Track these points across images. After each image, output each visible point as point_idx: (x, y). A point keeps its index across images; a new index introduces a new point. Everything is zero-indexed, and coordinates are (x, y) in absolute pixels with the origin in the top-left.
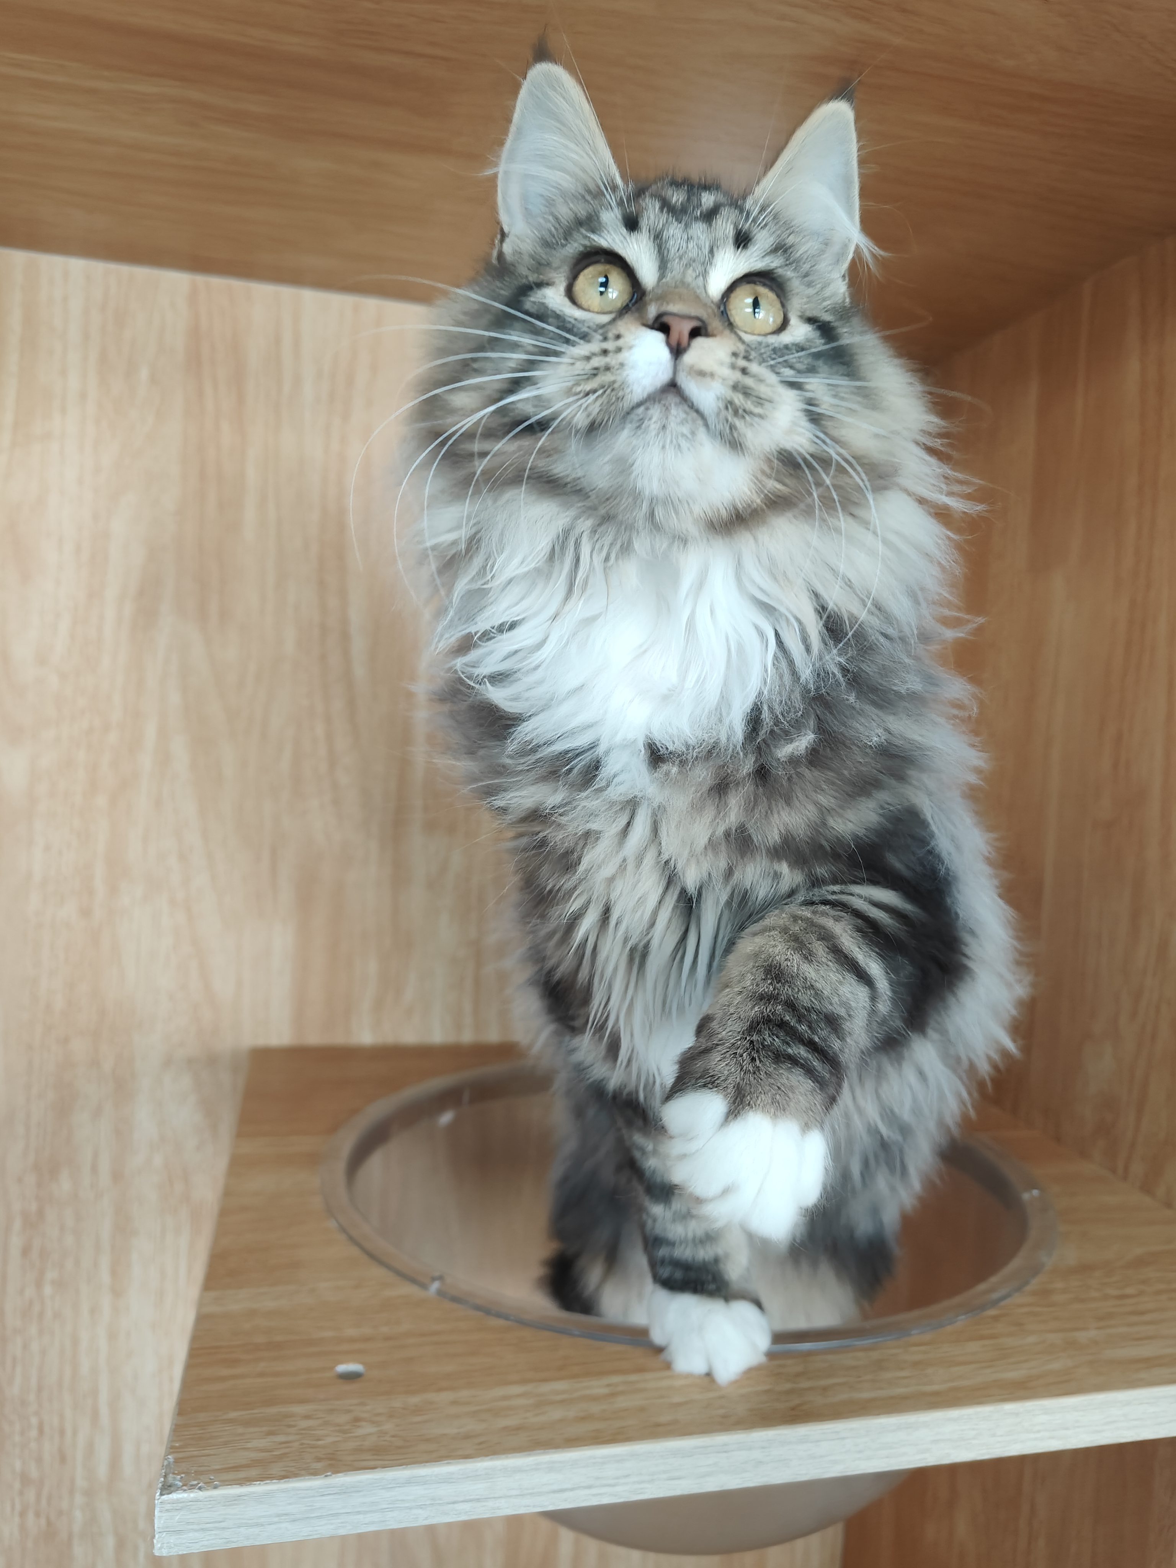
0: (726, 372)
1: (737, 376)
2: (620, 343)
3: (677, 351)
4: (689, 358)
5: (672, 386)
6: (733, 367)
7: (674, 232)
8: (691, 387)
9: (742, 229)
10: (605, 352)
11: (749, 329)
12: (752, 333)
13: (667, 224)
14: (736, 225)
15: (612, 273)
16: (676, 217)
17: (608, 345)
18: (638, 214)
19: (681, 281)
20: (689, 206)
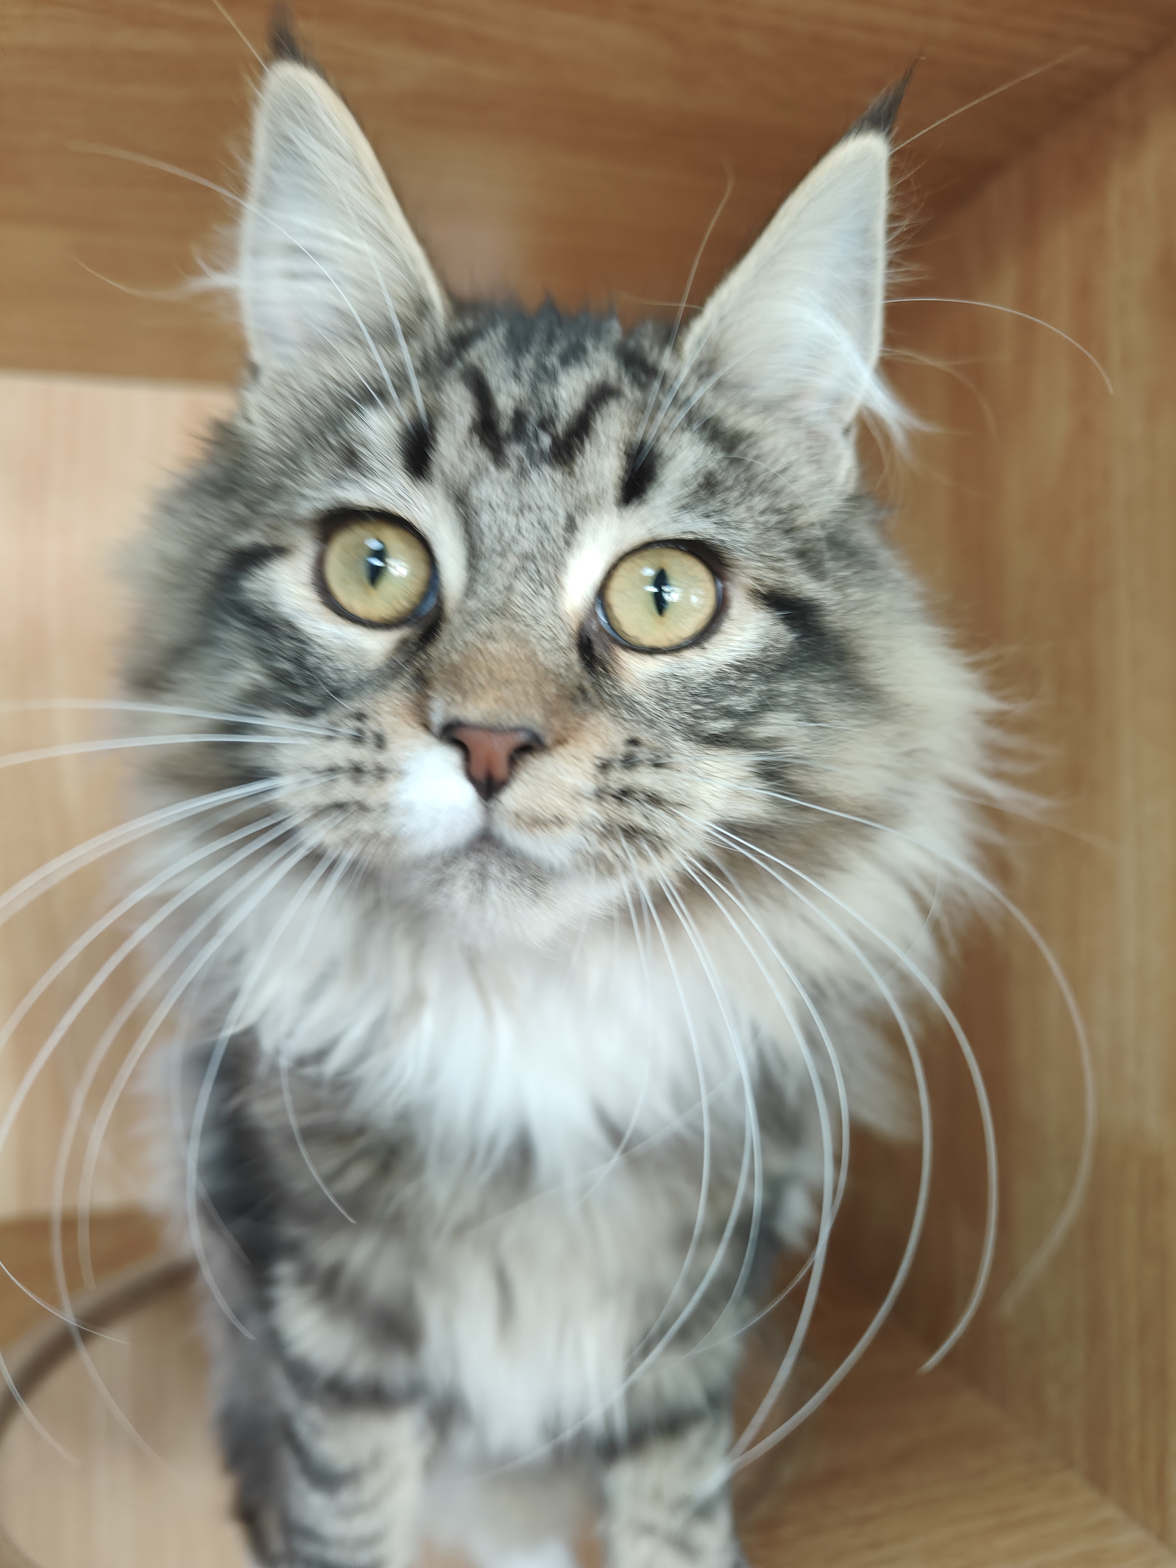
3: (489, 789)
4: (513, 798)
5: (487, 839)
8: (522, 840)
9: (642, 443)
10: (357, 771)
11: (648, 641)
12: (652, 651)
13: (478, 474)
14: (629, 445)
15: (392, 538)
16: (498, 455)
17: (363, 754)
18: (432, 427)
19: (503, 611)
20: (533, 416)
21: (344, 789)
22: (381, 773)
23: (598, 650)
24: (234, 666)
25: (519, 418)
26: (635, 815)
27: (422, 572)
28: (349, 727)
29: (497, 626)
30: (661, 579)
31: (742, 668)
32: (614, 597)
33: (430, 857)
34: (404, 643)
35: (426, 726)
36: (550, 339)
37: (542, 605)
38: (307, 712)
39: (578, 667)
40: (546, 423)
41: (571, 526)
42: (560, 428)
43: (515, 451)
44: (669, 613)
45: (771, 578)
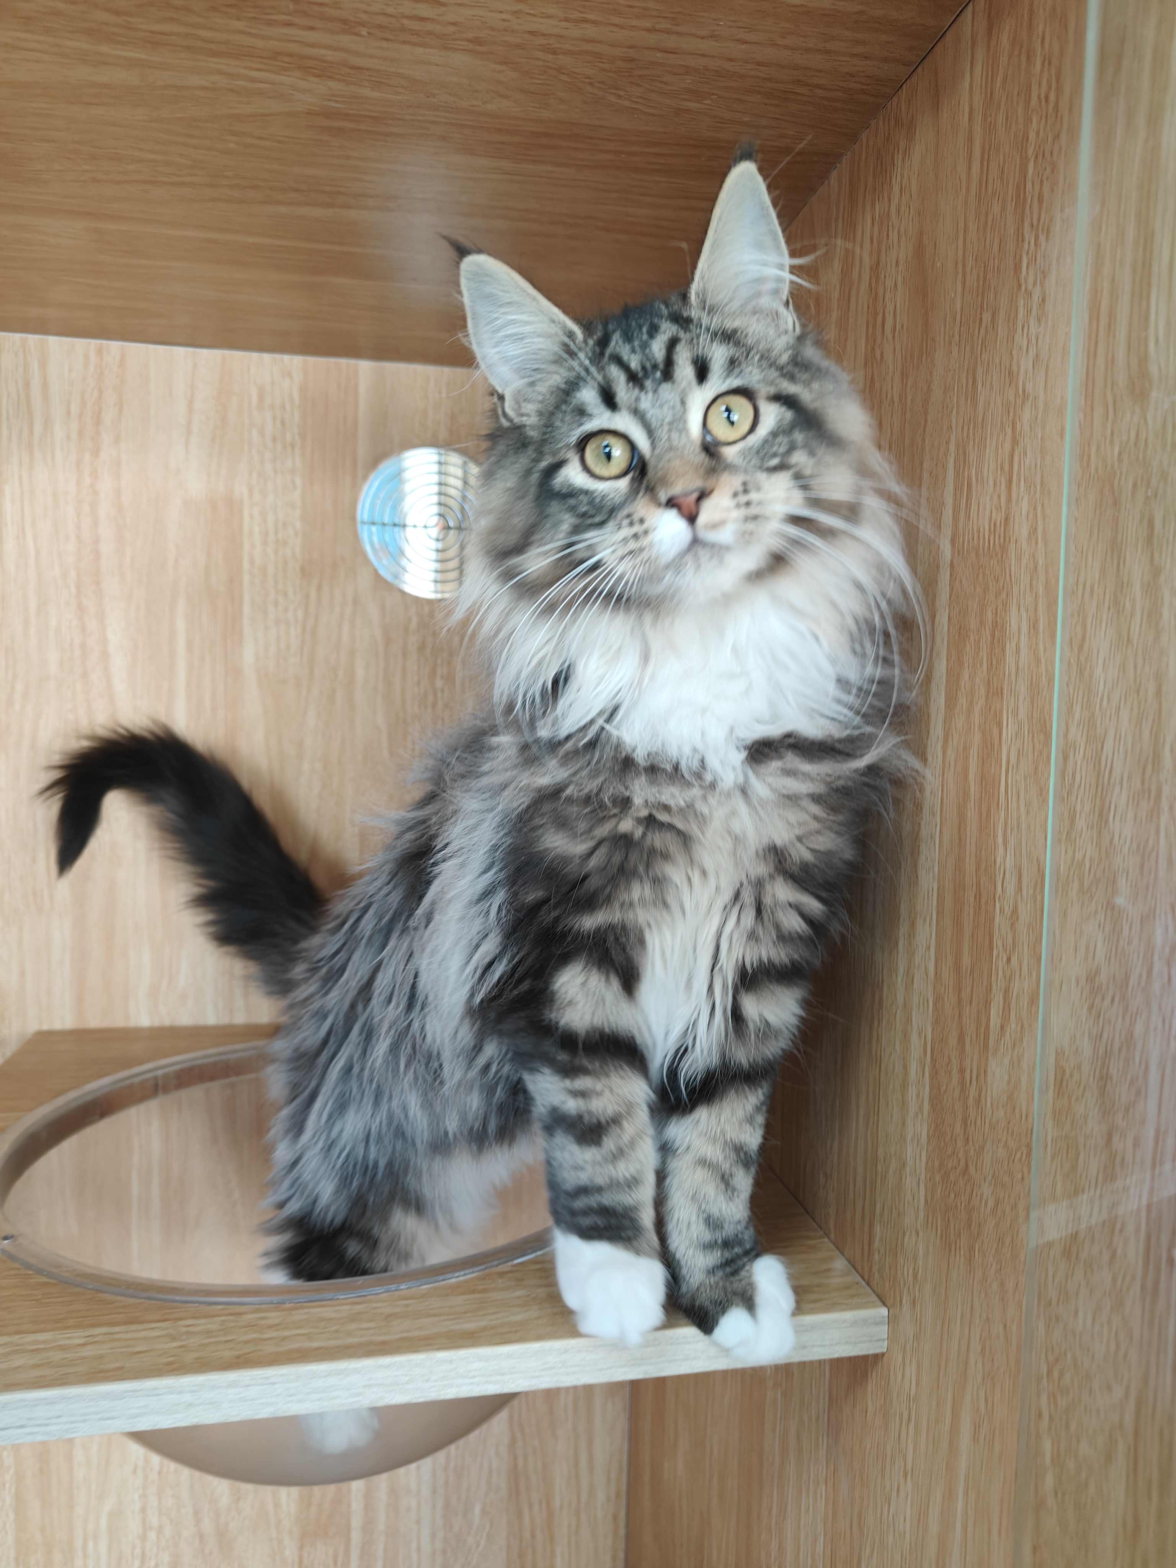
0: (736, 514)
1: (743, 512)
2: (645, 525)
3: (692, 519)
4: (702, 519)
5: (696, 541)
6: (738, 506)
7: (646, 402)
8: (711, 536)
9: (697, 356)
10: (636, 536)
11: (731, 439)
12: (734, 442)
13: (638, 399)
14: (693, 359)
15: (610, 440)
16: (642, 387)
17: (636, 528)
18: (610, 387)
19: (671, 448)
20: (648, 365)
21: (632, 545)
22: (646, 532)
23: (712, 449)
24: (561, 522)
25: (644, 368)
26: (753, 510)
27: (628, 448)
28: (626, 522)
29: (671, 455)
30: (728, 410)
31: (774, 434)
32: (711, 425)
33: (674, 560)
34: (633, 480)
35: (659, 505)
36: (640, 327)
37: (684, 440)
38: (602, 524)
39: (707, 459)
40: (655, 367)
41: (683, 403)
42: (661, 366)
43: (648, 383)
44: (735, 424)
45: (772, 390)
